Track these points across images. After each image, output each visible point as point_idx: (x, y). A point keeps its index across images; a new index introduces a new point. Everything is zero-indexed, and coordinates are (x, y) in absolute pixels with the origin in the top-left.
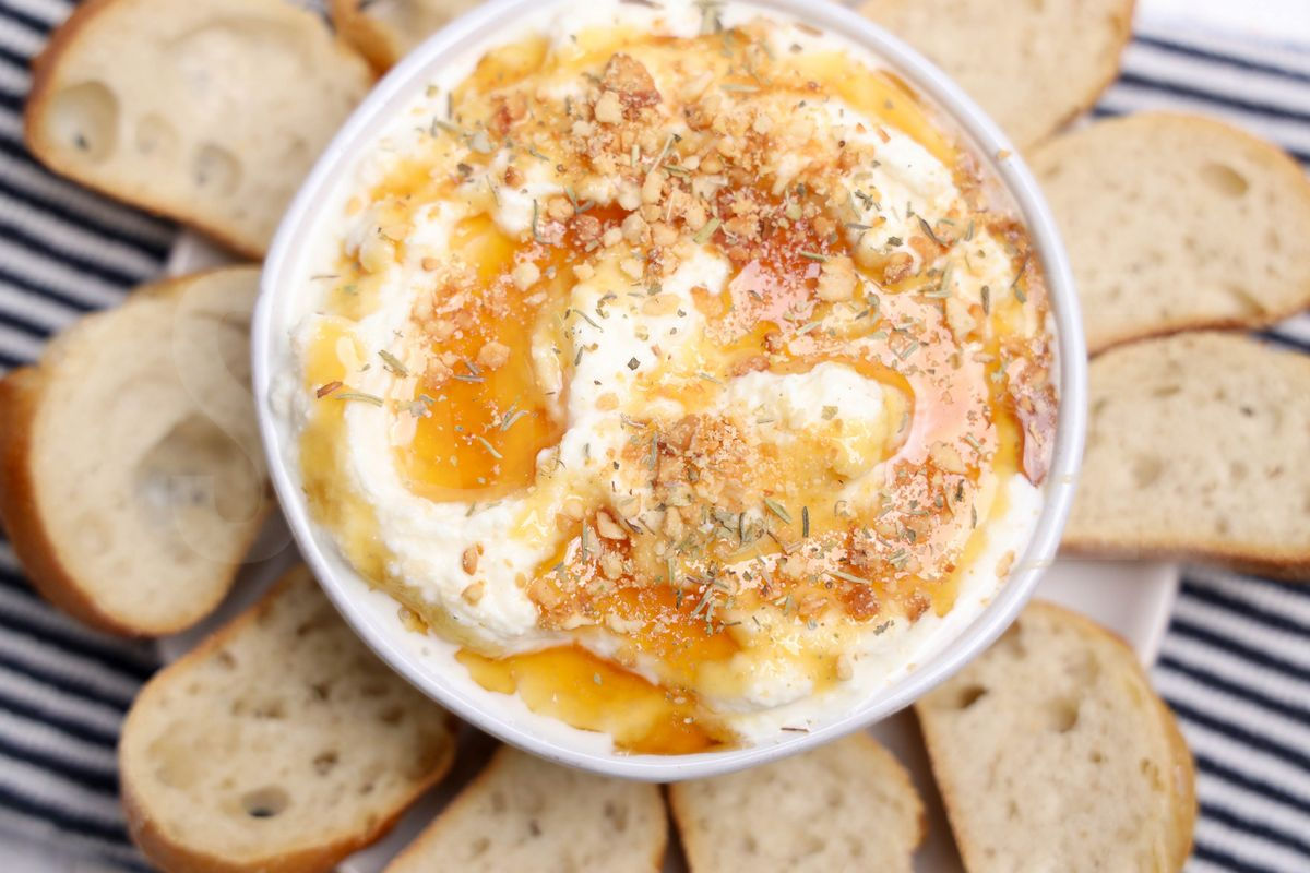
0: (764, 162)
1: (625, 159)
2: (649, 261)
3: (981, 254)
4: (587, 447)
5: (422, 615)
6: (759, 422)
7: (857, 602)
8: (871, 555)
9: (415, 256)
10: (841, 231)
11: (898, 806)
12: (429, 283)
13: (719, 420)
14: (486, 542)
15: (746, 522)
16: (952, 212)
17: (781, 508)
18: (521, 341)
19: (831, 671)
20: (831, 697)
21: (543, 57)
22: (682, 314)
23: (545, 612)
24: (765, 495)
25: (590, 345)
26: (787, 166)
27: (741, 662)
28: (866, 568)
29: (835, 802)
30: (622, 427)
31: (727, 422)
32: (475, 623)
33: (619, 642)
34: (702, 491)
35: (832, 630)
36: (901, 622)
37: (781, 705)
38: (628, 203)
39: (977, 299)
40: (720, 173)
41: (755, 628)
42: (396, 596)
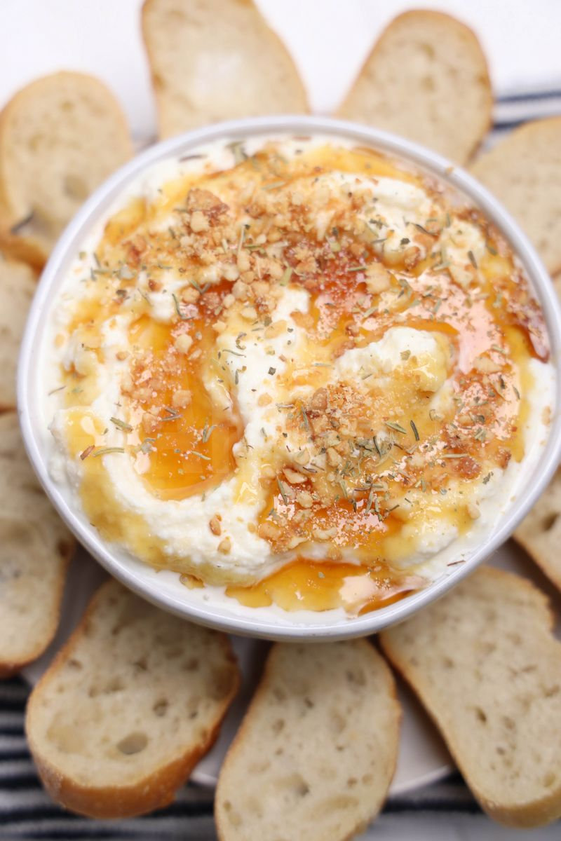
0: (306, 222)
1: (220, 250)
2: (257, 306)
3: (460, 232)
4: (263, 430)
5: (195, 575)
6: (364, 378)
7: (467, 471)
8: (463, 438)
9: (111, 354)
10: (369, 249)
11: (532, 604)
12: (125, 368)
13: (338, 385)
14: (221, 511)
15: (379, 442)
16: (433, 214)
17: (397, 425)
18: (196, 383)
19: (466, 517)
20: (471, 534)
21: (144, 209)
22: (290, 330)
23: (274, 543)
24: (385, 420)
25: (241, 368)
26: (321, 221)
27: (408, 530)
28: (462, 446)
29: (491, 617)
30: (280, 411)
31: (343, 385)
32: (232, 566)
33: (327, 546)
34: (345, 431)
35: (456, 492)
36: (498, 472)
37: (443, 549)
38: (231, 275)
39: (467, 261)
40: (281, 240)
41: (409, 505)
42: (175, 569)
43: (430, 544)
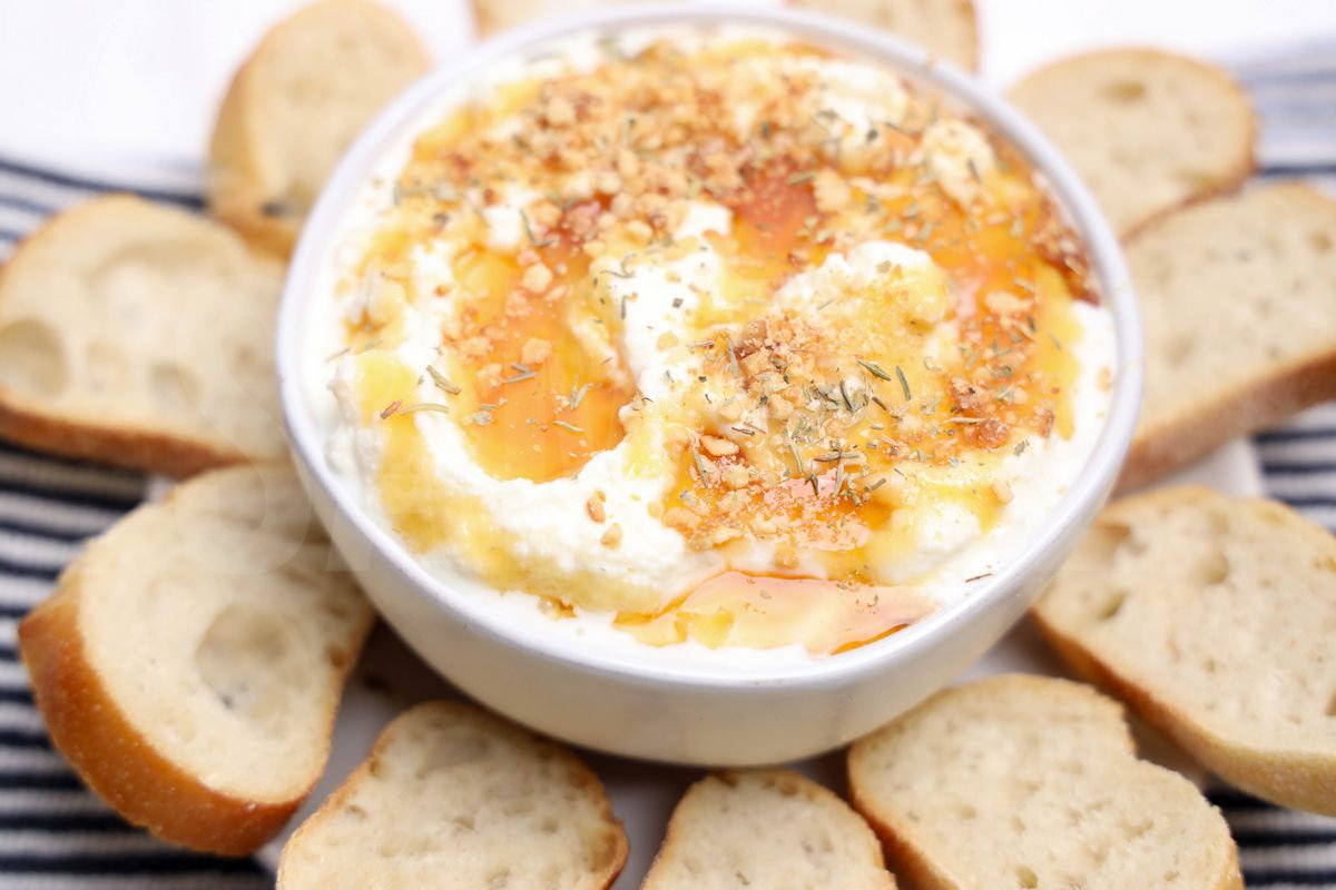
0: (720, 116)
1: (591, 151)
2: (650, 221)
3: (951, 135)
4: (668, 374)
5: (563, 599)
6: (820, 308)
7: (987, 438)
8: (978, 393)
9: (425, 288)
10: (818, 153)
12: (446, 306)
13: (782, 316)
14: (604, 487)
15: (849, 392)
16: (910, 110)
17: (877, 367)
18: (558, 330)
19: (991, 501)
22: (703, 249)
23: (690, 534)
24: (858, 359)
25: (629, 295)
26: (743, 117)
27: (899, 519)
28: (979, 406)
29: (1033, 742)
30: (692, 352)
31: (789, 317)
32: (624, 570)
33: (775, 542)
34: (795, 373)
36: (1036, 441)
37: (959, 550)
38: (610, 183)
39: (964, 173)
40: (681, 143)
41: (901, 479)
42: (531, 589)
43: (939, 536)
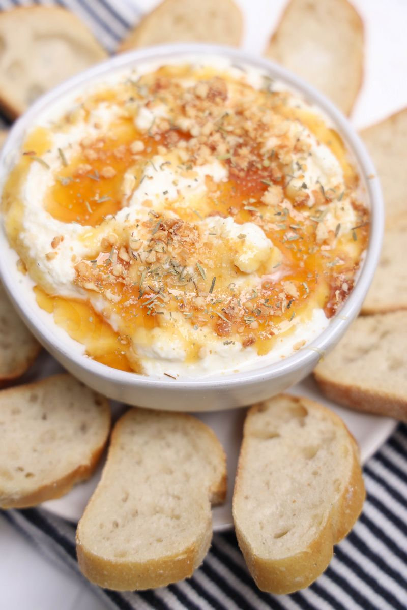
0: (261, 136)
1: (200, 114)
3: (343, 209)
4: (128, 215)
5: (26, 265)
6: (210, 234)
7: (220, 329)
8: (236, 311)
9: (93, 120)
10: (283, 178)
12: (94, 134)
13: (193, 227)
14: (66, 237)
15: (185, 272)
16: (337, 187)
17: (203, 271)
18: (121, 172)
19: (196, 354)
20: (193, 367)
21: (187, 72)
22: (196, 180)
23: (79, 275)
24: (198, 262)
25: (150, 176)
26: (271, 143)
27: (157, 331)
30: (148, 214)
31: (195, 228)
32: (46, 271)
33: (107, 304)
34: (170, 248)
35: (205, 336)
36: (238, 345)
37: (167, 360)
38: (195, 132)
39: (333, 228)
40: (240, 136)
41: (169, 317)
42: (19, 253)
